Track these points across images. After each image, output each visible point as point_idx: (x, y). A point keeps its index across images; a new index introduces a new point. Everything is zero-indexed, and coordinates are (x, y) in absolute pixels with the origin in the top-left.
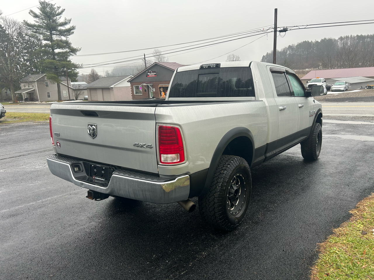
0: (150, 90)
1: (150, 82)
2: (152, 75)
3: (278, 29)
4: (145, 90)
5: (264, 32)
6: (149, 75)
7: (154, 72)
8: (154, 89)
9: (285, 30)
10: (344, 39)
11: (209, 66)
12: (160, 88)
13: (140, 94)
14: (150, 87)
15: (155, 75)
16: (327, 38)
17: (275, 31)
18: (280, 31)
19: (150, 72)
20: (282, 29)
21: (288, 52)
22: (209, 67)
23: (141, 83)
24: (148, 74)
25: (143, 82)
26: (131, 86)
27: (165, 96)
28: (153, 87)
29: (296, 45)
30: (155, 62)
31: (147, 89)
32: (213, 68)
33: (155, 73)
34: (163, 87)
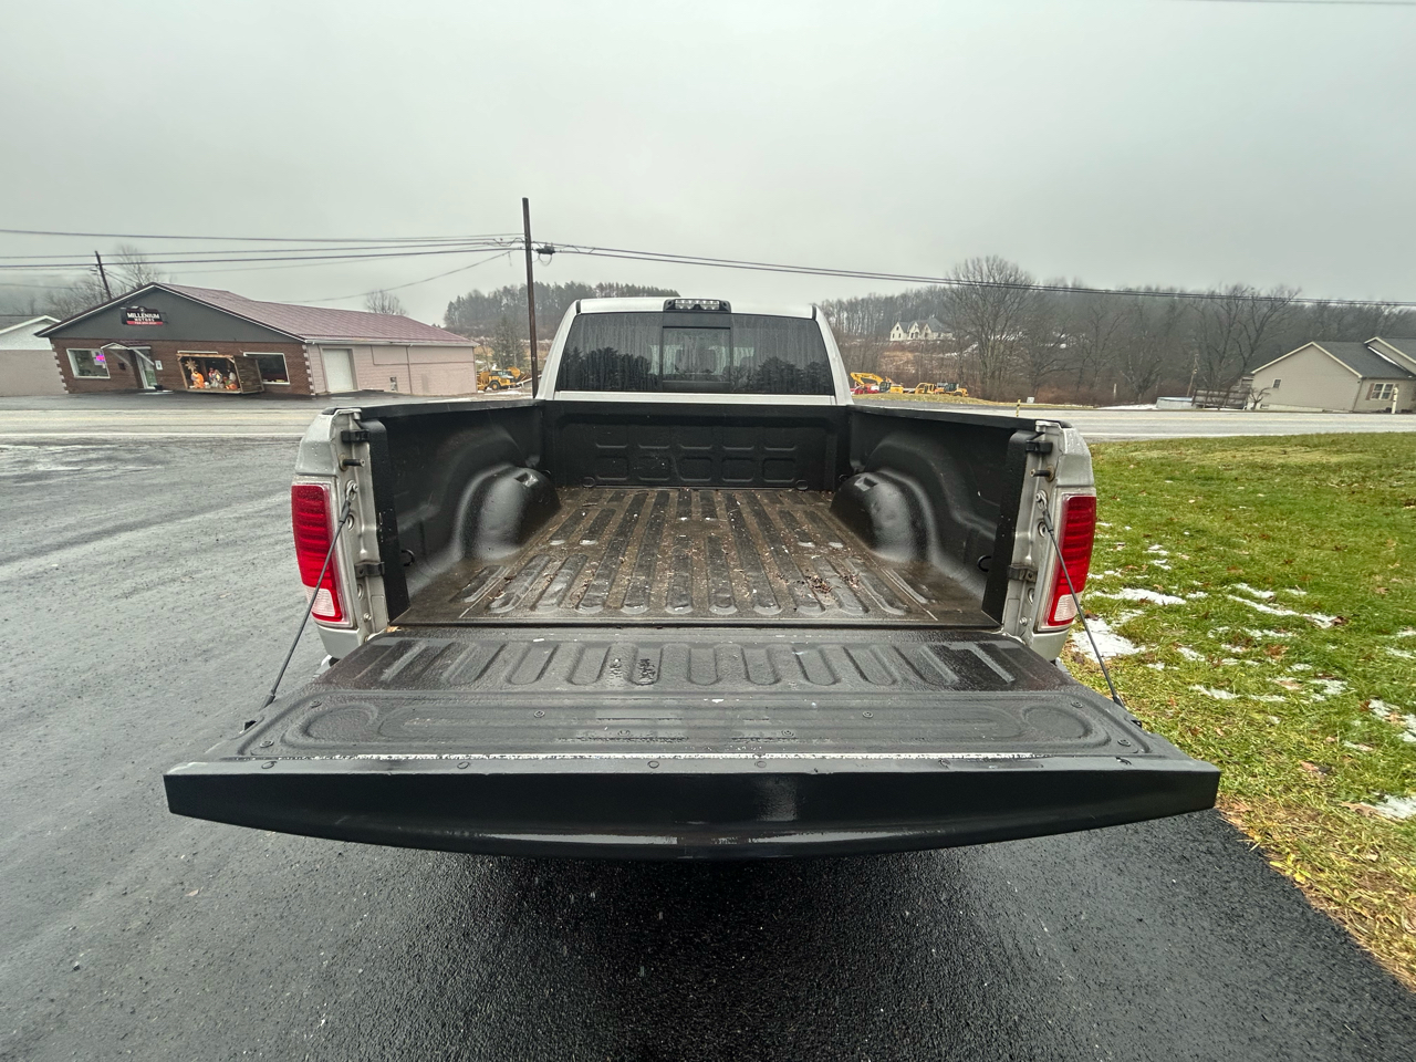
0: (140, 366)
1: (140, 342)
2: (144, 319)
3: (534, 246)
4: (122, 366)
5: (502, 246)
6: (132, 319)
7: (152, 313)
8: (158, 363)
9: (549, 251)
10: (606, 288)
11: (699, 305)
12: (185, 360)
13: (98, 377)
14: (143, 356)
15: (156, 320)
16: (577, 282)
17: (528, 250)
18: (540, 251)
19: (137, 312)
20: (543, 246)
21: (505, 301)
22: (697, 308)
23: (100, 342)
24: (131, 315)
25: (109, 341)
26: (54, 350)
27: (206, 383)
28: (152, 355)
29: (519, 288)
30: (153, 283)
31: (127, 363)
32: (709, 311)
33: (158, 317)
34: (193, 359)
